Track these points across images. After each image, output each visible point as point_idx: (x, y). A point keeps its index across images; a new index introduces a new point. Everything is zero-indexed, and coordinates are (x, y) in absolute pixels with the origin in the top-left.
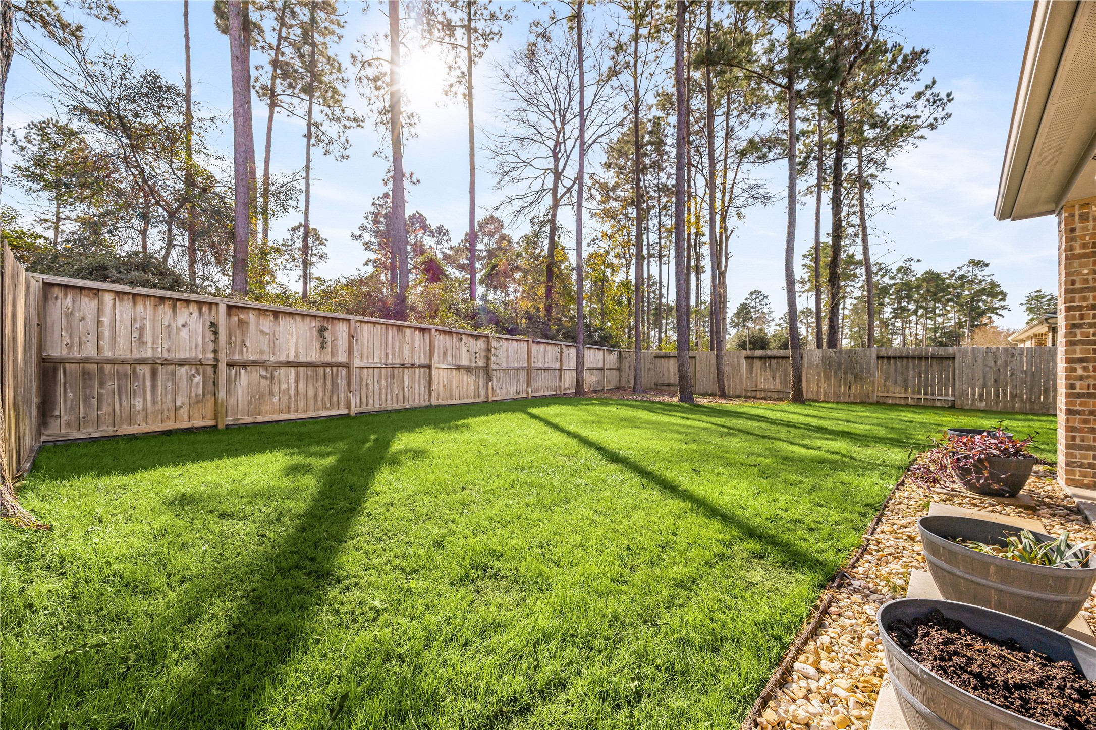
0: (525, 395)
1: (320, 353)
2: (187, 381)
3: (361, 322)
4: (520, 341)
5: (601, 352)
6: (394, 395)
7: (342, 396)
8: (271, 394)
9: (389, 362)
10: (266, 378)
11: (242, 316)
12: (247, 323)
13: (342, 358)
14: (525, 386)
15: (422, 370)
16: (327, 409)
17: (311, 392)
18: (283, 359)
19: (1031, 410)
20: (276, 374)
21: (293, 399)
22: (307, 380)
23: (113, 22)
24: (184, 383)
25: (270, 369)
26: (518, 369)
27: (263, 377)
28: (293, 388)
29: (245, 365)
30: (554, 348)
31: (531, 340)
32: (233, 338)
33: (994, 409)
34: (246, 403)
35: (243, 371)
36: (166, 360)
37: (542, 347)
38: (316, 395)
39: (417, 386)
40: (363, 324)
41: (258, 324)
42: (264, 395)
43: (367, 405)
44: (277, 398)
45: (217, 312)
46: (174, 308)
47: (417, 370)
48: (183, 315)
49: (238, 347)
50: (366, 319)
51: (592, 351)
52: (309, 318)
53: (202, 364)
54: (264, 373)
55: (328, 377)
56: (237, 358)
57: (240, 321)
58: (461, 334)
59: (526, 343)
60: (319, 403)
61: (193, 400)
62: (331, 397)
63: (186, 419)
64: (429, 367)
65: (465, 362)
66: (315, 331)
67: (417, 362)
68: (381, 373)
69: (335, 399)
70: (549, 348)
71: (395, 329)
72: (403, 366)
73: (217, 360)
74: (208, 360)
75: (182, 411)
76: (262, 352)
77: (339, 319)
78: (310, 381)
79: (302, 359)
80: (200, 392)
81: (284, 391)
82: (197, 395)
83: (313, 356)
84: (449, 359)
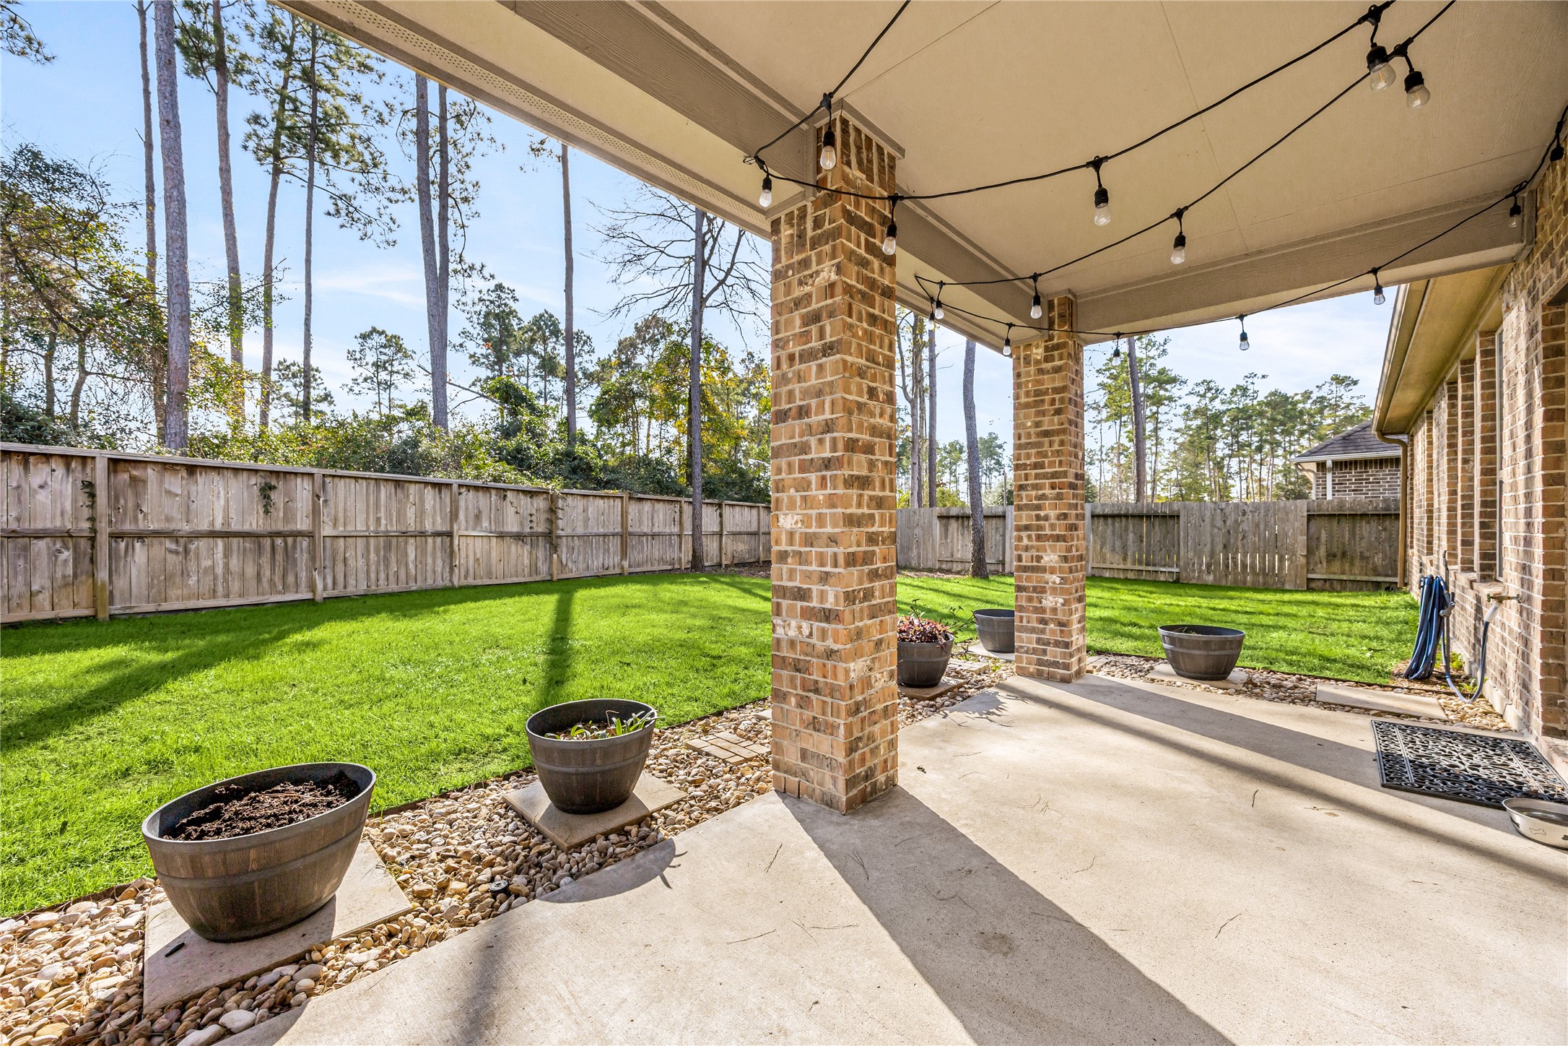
0: (618, 571)
1: (265, 519)
2: (49, 558)
3: (333, 476)
4: (609, 497)
5: (754, 511)
6: (391, 573)
7: (303, 575)
8: (185, 573)
9: (383, 528)
10: (177, 553)
11: (135, 473)
12: (144, 482)
13: (303, 524)
14: (617, 559)
15: (439, 540)
16: (279, 593)
17: (250, 571)
18: (204, 526)
19: (1264, 584)
20: (193, 547)
21: (220, 580)
22: (244, 554)
23: (33, 58)
24: (43, 562)
25: (182, 541)
26: (605, 535)
27: (171, 551)
28: (221, 565)
29: (141, 536)
30: (668, 506)
31: (625, 496)
32: (122, 502)
33: (1223, 583)
34: (144, 586)
35: (138, 545)
36: (13, 531)
37: (647, 506)
38: (259, 574)
39: (430, 561)
40: (337, 480)
41: (161, 482)
42: (173, 575)
43: (345, 587)
44: (195, 578)
45: (93, 469)
46: (26, 465)
47: (430, 540)
48: (40, 473)
49: (130, 514)
50: (340, 472)
51: (737, 509)
52: (245, 474)
53: (71, 537)
54: (173, 547)
55: (280, 551)
56: (128, 527)
57: (132, 478)
58: (505, 490)
59: (618, 502)
60: (265, 584)
61: (59, 582)
62: (284, 576)
63: (47, 605)
64: (450, 535)
65: (512, 527)
66: (256, 490)
67: (429, 528)
68: (368, 544)
69: (291, 579)
70: (659, 506)
71: (391, 487)
72: (405, 534)
73: (94, 530)
74: (81, 530)
75: (41, 597)
76: (168, 519)
77: (296, 474)
78: (250, 557)
79: (235, 527)
80: (70, 571)
81: (206, 570)
82: (64, 577)
83: (255, 522)
84: (485, 524)
